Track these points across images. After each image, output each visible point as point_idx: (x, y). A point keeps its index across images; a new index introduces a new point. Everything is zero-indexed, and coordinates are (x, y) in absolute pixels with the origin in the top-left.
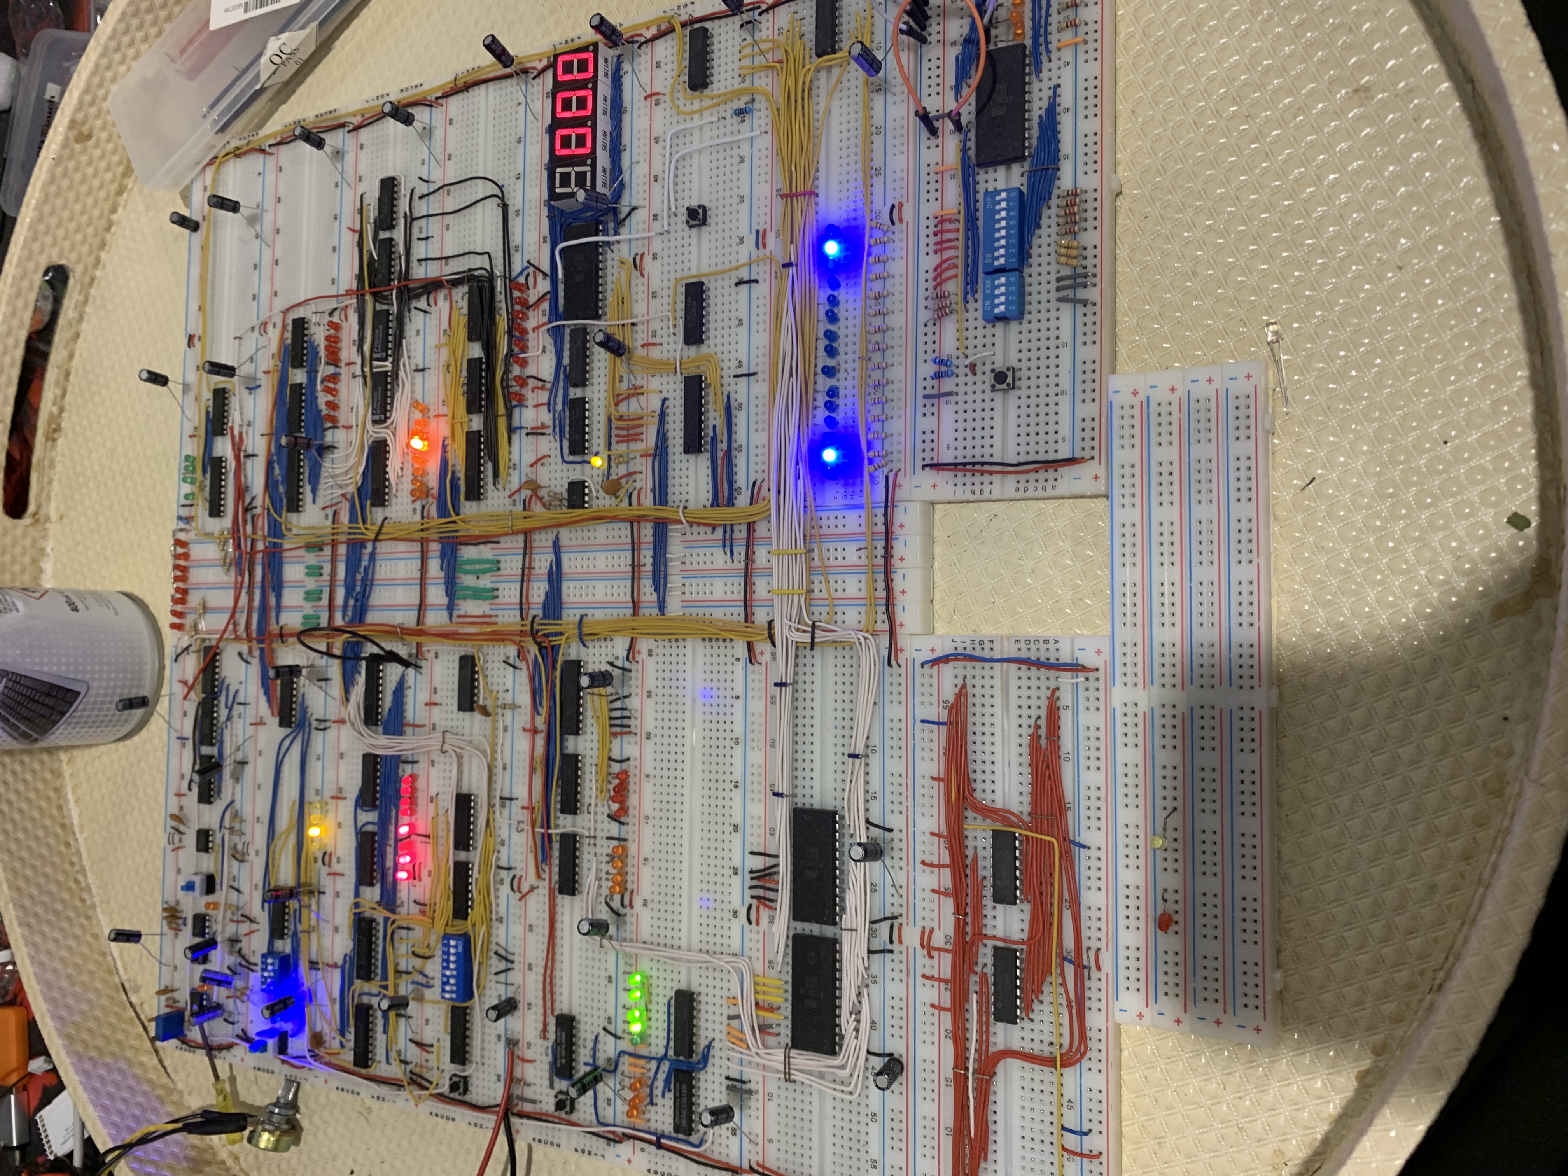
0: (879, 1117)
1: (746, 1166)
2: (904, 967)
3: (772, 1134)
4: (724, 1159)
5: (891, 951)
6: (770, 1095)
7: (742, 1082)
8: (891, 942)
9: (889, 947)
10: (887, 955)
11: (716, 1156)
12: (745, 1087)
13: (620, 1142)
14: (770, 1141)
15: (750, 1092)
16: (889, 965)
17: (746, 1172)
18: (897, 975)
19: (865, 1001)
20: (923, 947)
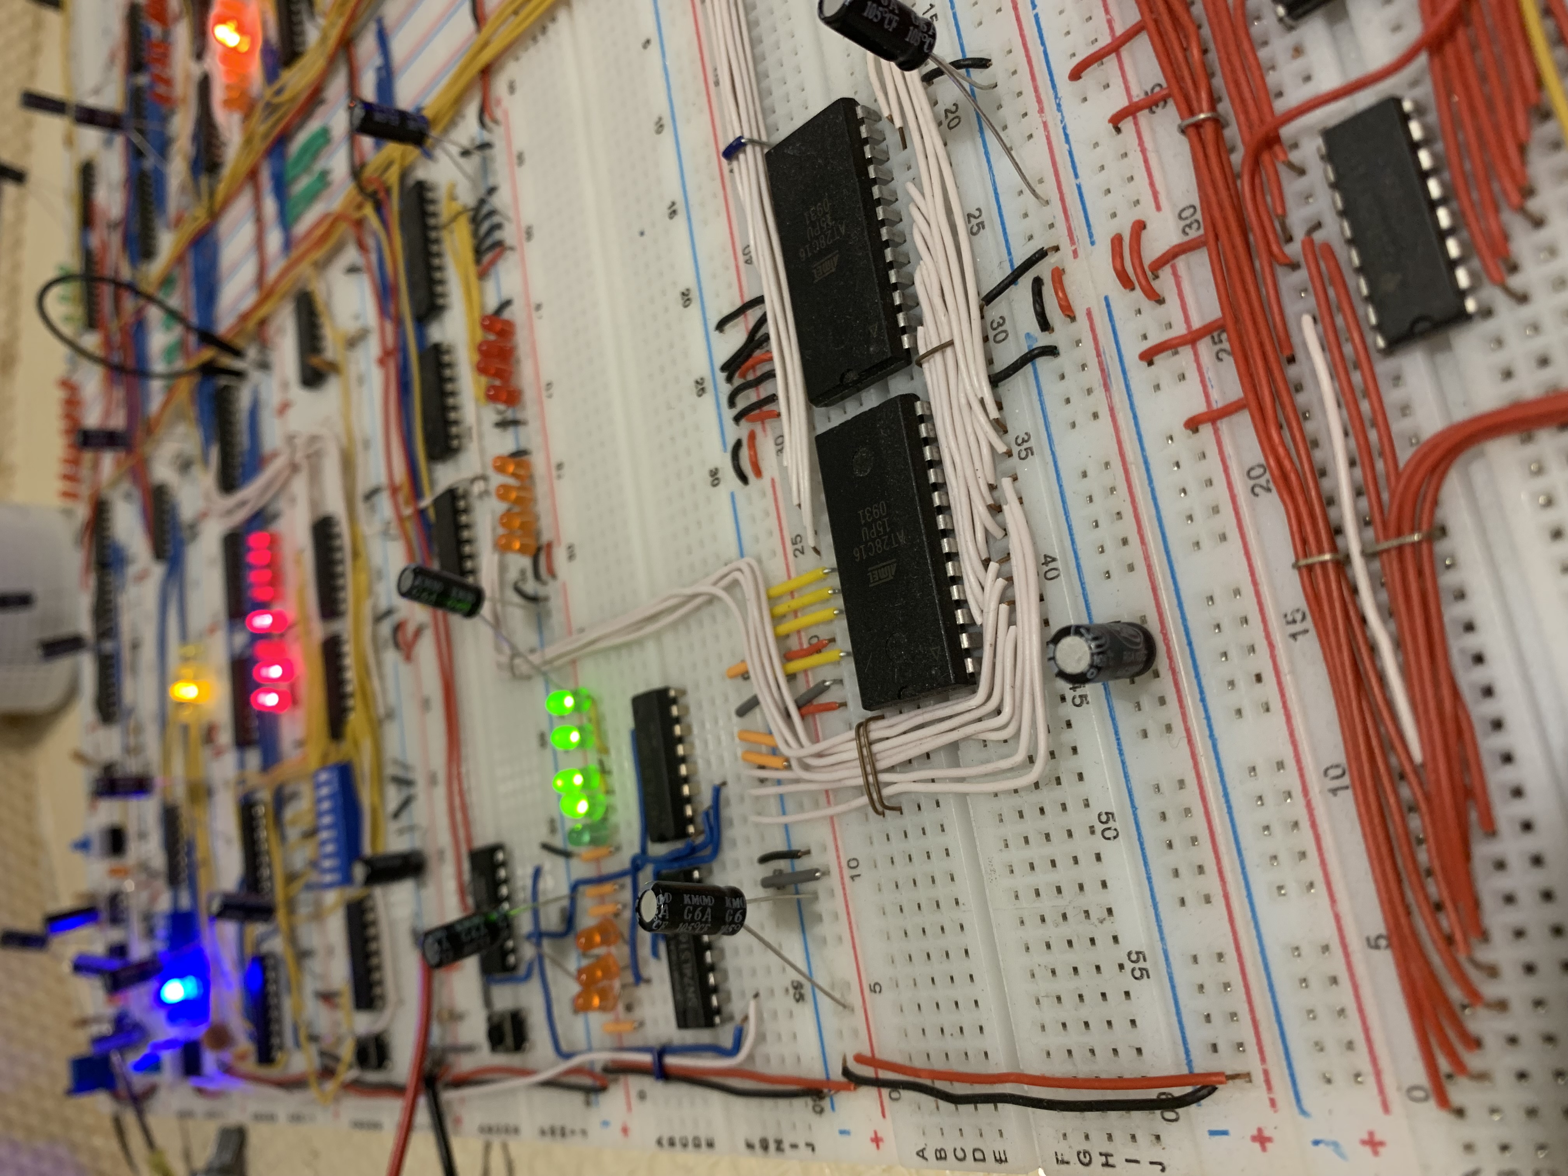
0: (1123, 822)
1: (836, 1074)
2: (1093, 375)
3: (878, 971)
4: (790, 1070)
5: (1051, 351)
6: (853, 864)
7: (792, 855)
8: (1045, 325)
9: (1044, 340)
10: (1043, 363)
11: (774, 1069)
12: (802, 865)
13: (602, 1089)
14: (876, 988)
15: (810, 876)
16: (1053, 390)
17: (839, 1088)
18: (1081, 407)
19: (1012, 512)
20: (1126, 282)
